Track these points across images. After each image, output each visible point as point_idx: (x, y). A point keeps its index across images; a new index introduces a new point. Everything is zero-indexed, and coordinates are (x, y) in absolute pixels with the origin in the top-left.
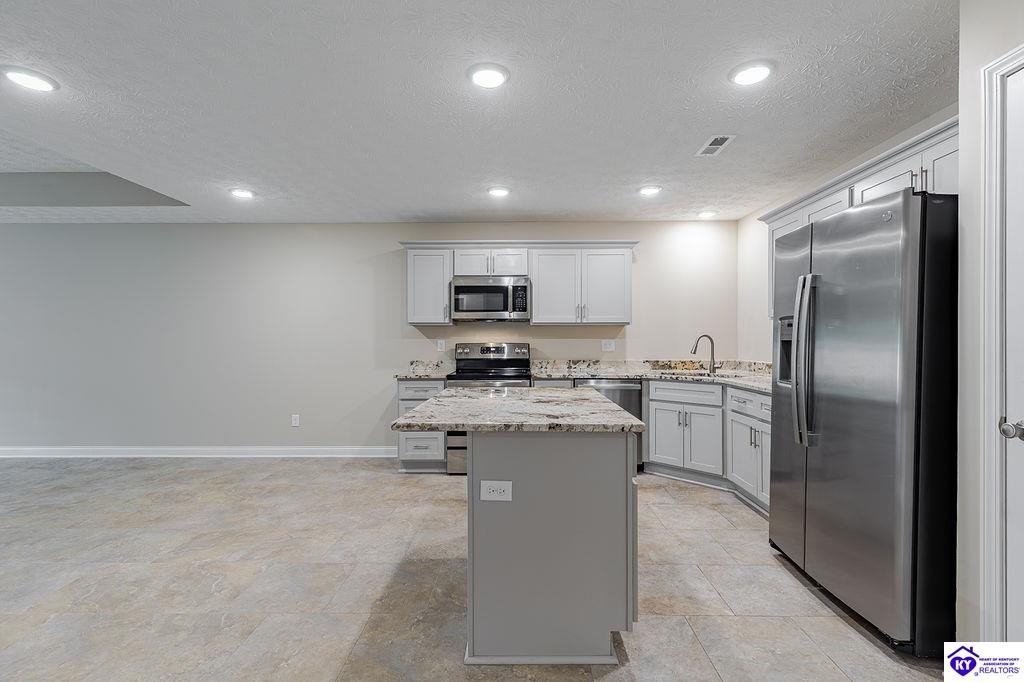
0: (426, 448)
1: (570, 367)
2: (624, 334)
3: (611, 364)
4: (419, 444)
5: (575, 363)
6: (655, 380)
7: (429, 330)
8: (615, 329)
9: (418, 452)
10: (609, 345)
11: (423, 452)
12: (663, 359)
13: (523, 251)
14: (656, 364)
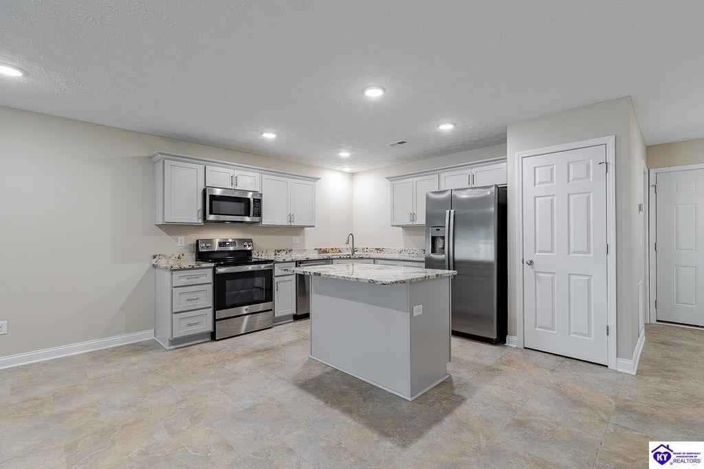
0: (197, 324)
1: (276, 255)
2: (304, 233)
3: (298, 251)
4: (191, 321)
5: (279, 252)
6: (336, 259)
7: (172, 228)
8: (298, 230)
9: (190, 329)
10: (296, 240)
11: (194, 328)
12: (323, 247)
13: (257, 175)
14: (320, 251)
